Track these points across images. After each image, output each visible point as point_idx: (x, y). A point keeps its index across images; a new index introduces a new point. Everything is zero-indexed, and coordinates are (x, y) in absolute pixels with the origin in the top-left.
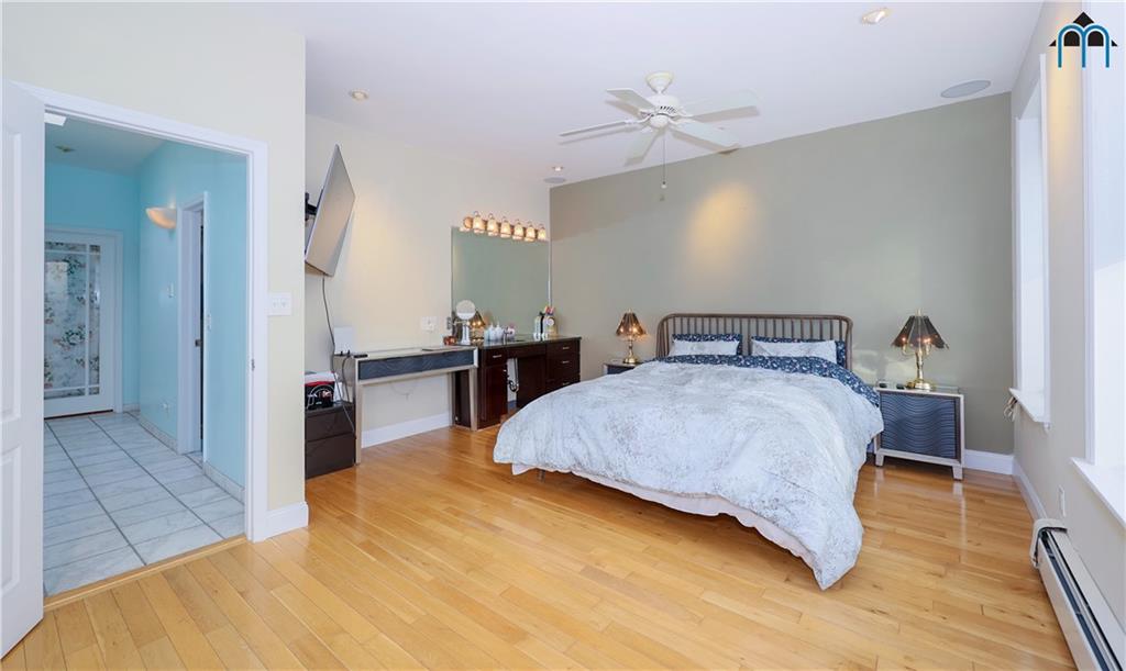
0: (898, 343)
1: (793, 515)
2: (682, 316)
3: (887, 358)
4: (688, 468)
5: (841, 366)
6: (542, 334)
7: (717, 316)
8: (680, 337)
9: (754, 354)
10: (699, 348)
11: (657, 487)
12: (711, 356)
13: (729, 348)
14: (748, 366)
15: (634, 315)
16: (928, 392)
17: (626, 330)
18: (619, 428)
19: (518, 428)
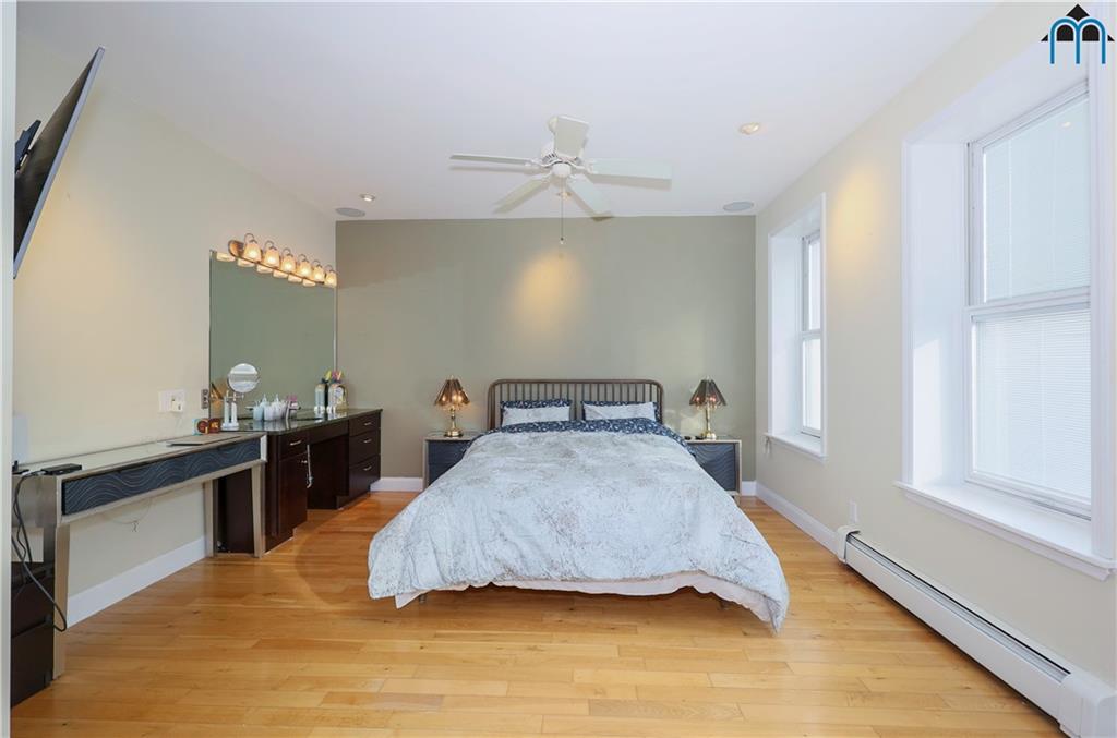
0: (693, 402)
1: (752, 571)
2: (509, 382)
3: (681, 414)
4: (646, 547)
5: (658, 425)
6: (331, 409)
7: (545, 382)
8: (510, 405)
9: (588, 418)
10: (535, 415)
11: (618, 577)
12: (555, 422)
13: (562, 413)
14: (593, 430)
15: (457, 381)
16: (714, 440)
17: (449, 398)
18: (555, 516)
19: (401, 542)
